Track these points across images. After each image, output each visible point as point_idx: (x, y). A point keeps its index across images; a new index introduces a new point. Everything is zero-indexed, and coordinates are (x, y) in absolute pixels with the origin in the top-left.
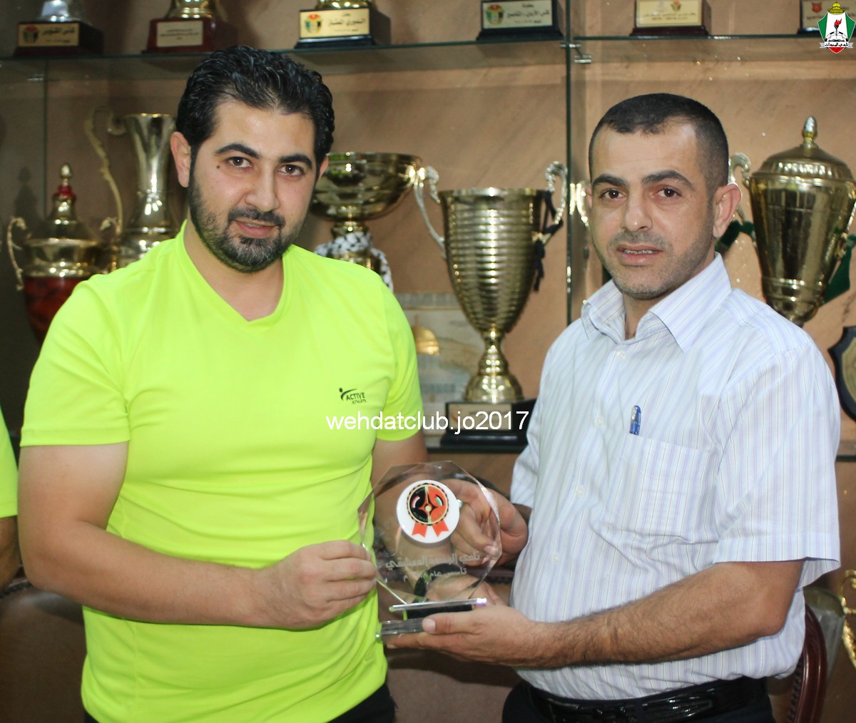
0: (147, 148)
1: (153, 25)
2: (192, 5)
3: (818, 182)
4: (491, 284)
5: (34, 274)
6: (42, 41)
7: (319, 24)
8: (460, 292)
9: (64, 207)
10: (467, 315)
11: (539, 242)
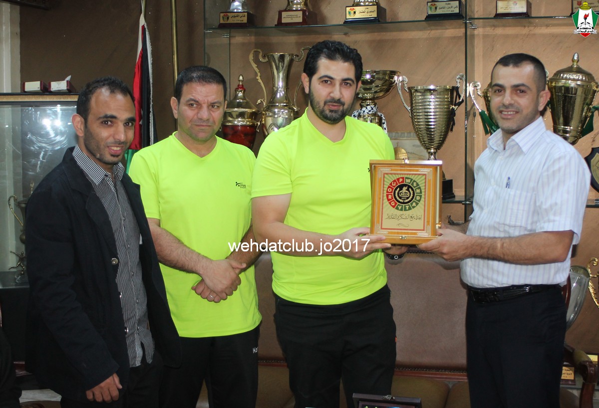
0: (277, 69)
1: (280, 13)
2: (297, 4)
3: (579, 83)
4: (431, 128)
5: (227, 124)
6: (231, 21)
7: (355, 13)
8: (417, 131)
9: (240, 94)
10: (421, 142)
11: (453, 109)
